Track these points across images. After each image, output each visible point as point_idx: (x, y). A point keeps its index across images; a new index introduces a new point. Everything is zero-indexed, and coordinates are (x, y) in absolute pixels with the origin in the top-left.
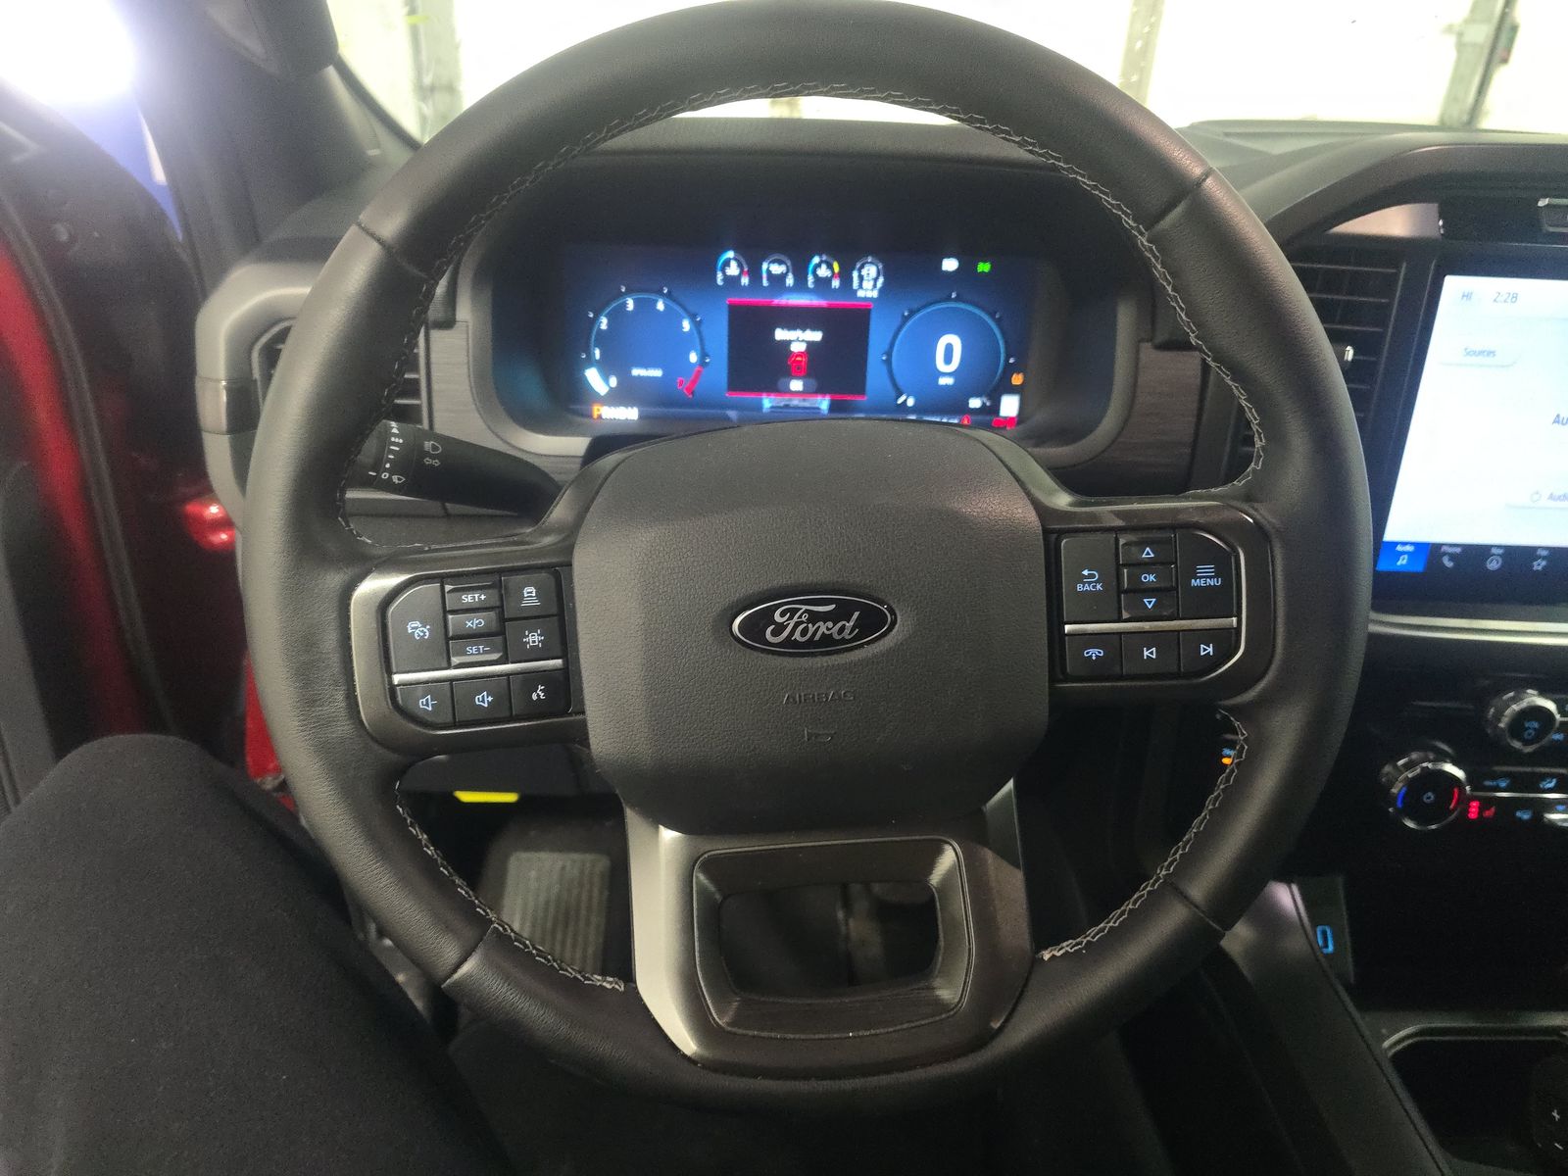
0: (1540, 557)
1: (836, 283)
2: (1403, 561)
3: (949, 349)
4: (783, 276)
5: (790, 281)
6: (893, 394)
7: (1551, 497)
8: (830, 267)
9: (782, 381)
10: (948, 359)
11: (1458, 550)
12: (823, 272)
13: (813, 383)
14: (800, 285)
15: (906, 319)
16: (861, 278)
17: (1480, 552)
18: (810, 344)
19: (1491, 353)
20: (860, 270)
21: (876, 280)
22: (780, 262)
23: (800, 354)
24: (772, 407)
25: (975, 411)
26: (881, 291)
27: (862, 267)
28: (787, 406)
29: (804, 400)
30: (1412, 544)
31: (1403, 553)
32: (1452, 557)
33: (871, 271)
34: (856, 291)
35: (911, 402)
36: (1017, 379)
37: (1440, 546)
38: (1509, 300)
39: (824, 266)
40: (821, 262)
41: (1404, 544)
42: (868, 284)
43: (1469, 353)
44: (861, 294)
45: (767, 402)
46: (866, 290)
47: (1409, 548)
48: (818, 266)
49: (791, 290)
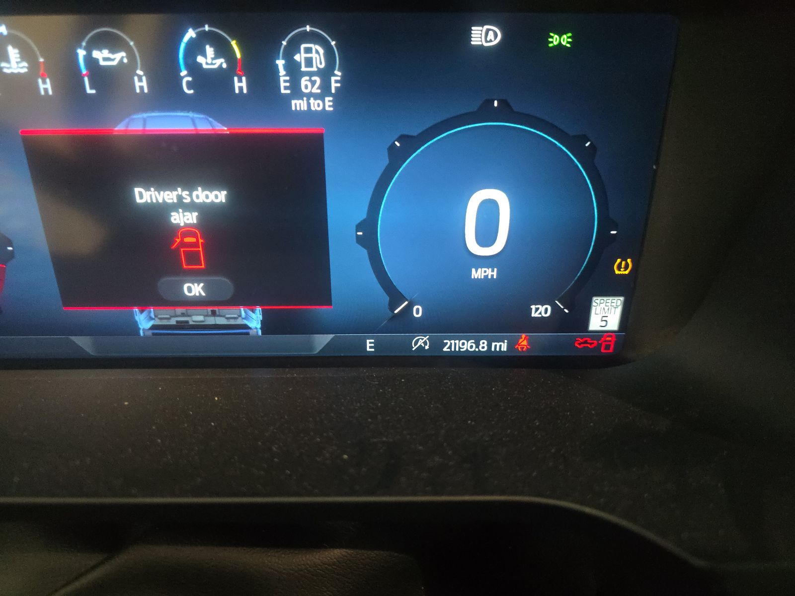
1: (241, 85)
3: (489, 209)
4: (123, 74)
5: (141, 84)
6: (384, 298)
8: (223, 50)
9: (165, 283)
10: (486, 236)
12: (210, 60)
13: (226, 285)
16: (294, 70)
18: (205, 211)
20: (289, 56)
21: (325, 75)
23: (188, 231)
24: (154, 327)
25: (541, 324)
26: (339, 98)
27: (293, 47)
28: (181, 326)
29: (214, 313)
34: (287, 99)
36: (622, 268)
39: (210, 51)
40: (203, 39)
42: (309, 84)
44: (299, 105)
45: (144, 321)
46: (310, 95)
48: (195, 48)
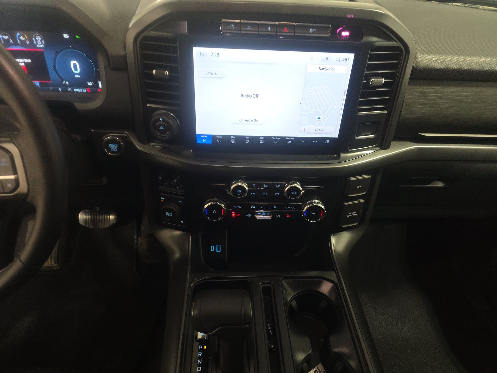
0: (247, 139)
1: (28, 43)
2: (204, 141)
3: (75, 65)
4: (8, 40)
5: (11, 42)
6: (60, 80)
7: (246, 120)
8: (24, 37)
10: (76, 69)
11: (221, 137)
14: (15, 43)
15: (56, 55)
16: (36, 40)
17: (228, 138)
18: (26, 63)
19: (215, 74)
21: (41, 41)
22: (6, 35)
25: (91, 87)
26: (45, 45)
27: (35, 37)
30: (206, 135)
31: (204, 138)
32: (219, 139)
33: (39, 38)
34: (36, 45)
35: (67, 83)
37: (215, 135)
38: (216, 55)
39: (22, 37)
40: (20, 35)
41: (204, 135)
42: (39, 43)
43: (207, 73)
44: (38, 46)
47: (205, 136)
49: (12, 45)
